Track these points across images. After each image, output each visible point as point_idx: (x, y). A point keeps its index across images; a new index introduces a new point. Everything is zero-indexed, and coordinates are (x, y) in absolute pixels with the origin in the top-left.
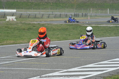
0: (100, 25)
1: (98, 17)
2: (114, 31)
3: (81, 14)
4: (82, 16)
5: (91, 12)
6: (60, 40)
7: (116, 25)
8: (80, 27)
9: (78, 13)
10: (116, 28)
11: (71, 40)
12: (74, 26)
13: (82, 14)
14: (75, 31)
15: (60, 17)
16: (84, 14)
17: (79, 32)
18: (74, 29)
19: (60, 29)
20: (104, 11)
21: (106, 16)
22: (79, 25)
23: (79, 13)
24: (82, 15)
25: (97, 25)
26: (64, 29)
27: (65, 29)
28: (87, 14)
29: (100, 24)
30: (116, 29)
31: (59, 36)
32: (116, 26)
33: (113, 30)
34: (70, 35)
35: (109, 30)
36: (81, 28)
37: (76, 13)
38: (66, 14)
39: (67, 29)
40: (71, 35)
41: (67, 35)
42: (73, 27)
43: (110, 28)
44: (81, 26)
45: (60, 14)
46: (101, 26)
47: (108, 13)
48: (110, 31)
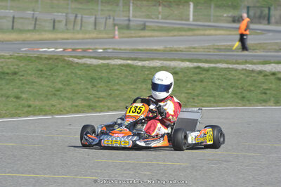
0: (140, 64)
10: (197, 74)
14: (45, 83)
21: (180, 30)
22: (64, 60)
25: (129, 62)
27: (8, 73)
29: (140, 60)
30: (195, 78)
32: (199, 67)
39: (15, 73)
42: (40, 67)
44: (71, 64)
46: (143, 67)
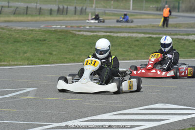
1: (110, 17)
2: (146, 48)
3: (71, 8)
4: (75, 14)
5: (94, 6)
6: (33, 64)
7: (150, 35)
8: (72, 37)
9: (65, 7)
10: (150, 41)
11: (57, 63)
12: (60, 33)
13: (76, 8)
15: (27, 14)
16: (79, 8)
17: (71, 47)
18: (59, 40)
19: (30, 41)
20: (122, 5)
22: (70, 33)
23: (69, 7)
24: (75, 11)
25: (108, 34)
26: (38, 40)
28: (86, 9)
29: (114, 32)
30: (149, 43)
31: (28, 55)
32: (150, 37)
33: (144, 45)
34: (51, 54)
35: (135, 46)
36: (74, 39)
37: (61, 7)
38: (40, 8)
39: (45, 40)
40: (54, 53)
41: (44, 53)
43: (138, 41)
44: (75, 35)
45: (27, 7)
47: (129, 9)
48: (136, 48)
